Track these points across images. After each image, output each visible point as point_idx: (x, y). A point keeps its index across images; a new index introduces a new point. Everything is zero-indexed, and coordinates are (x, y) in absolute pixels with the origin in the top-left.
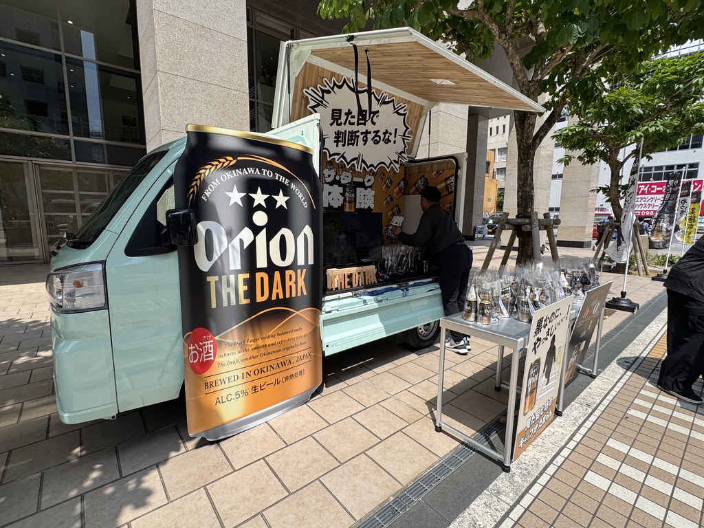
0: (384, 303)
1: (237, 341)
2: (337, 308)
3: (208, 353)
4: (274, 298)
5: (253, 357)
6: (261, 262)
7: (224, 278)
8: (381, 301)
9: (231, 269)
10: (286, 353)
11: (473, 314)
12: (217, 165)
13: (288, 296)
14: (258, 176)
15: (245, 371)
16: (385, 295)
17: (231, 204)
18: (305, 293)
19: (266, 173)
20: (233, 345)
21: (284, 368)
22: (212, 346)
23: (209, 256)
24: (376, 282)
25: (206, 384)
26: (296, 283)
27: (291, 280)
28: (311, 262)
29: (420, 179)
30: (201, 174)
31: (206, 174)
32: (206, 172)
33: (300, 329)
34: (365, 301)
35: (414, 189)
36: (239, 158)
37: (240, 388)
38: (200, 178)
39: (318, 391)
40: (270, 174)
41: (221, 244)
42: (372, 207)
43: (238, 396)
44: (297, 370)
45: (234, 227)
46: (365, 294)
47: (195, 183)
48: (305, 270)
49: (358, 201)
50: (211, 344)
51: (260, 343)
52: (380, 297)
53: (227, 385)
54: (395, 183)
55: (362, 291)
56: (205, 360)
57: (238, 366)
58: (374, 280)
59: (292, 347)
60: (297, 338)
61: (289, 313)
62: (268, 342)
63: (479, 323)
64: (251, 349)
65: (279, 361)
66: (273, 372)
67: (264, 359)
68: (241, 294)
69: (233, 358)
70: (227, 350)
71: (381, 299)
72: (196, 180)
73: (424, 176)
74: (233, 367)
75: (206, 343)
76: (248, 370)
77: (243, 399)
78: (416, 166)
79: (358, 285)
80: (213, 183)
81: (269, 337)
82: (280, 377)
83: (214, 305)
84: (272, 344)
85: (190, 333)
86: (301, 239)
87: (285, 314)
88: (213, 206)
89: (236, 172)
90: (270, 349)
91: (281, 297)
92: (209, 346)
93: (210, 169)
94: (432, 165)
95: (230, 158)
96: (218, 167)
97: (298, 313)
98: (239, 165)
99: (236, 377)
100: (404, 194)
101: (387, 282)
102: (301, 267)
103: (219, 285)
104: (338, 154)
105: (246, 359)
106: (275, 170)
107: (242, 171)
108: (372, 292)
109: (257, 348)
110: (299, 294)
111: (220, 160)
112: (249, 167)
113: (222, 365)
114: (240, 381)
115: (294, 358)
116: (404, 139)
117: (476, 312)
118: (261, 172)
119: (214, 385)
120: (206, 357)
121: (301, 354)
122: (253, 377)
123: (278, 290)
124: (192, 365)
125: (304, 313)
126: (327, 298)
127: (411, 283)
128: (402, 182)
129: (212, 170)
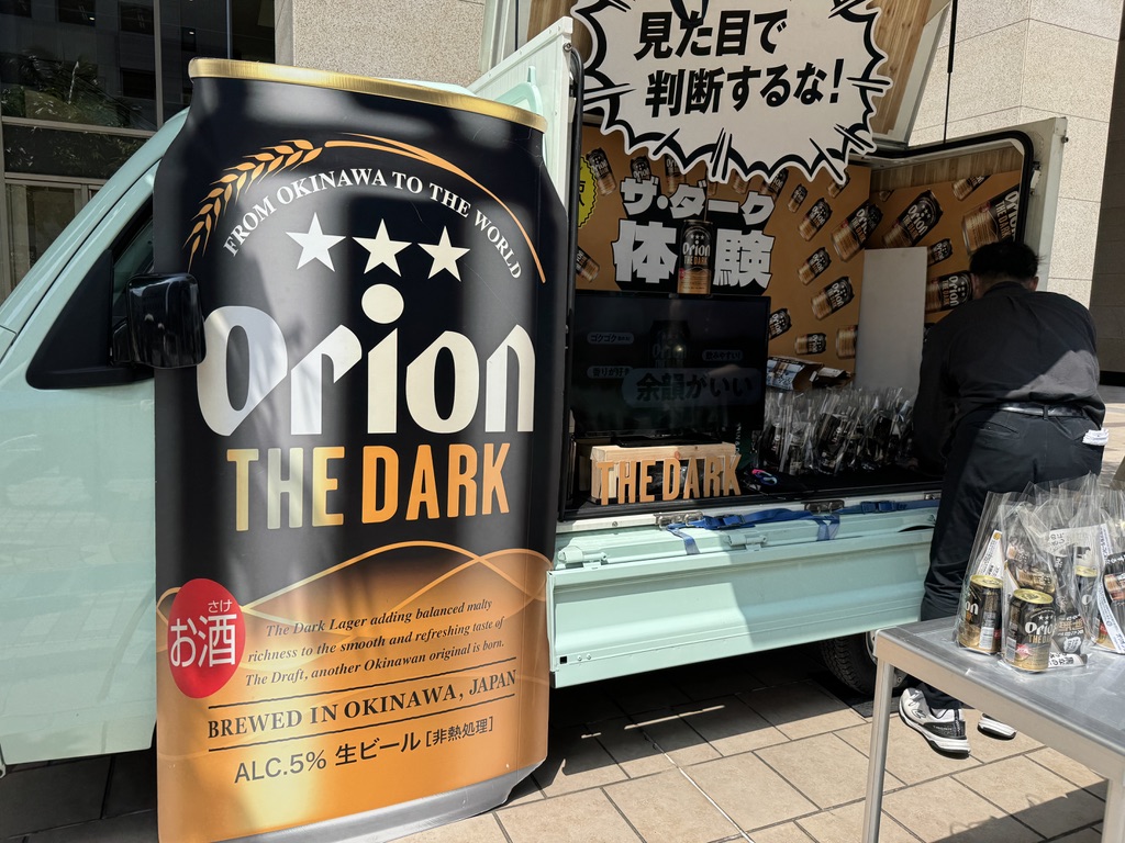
0: (752, 555)
1: (301, 619)
2: (601, 555)
3: (221, 645)
4: (412, 514)
5: (343, 669)
6: (381, 419)
7: (274, 455)
8: (743, 546)
9: (294, 432)
10: (440, 665)
11: (987, 631)
12: (268, 163)
13: (453, 512)
14: (379, 192)
15: (319, 703)
16: (761, 530)
17: (302, 263)
18: (504, 508)
19: (404, 182)
20: (291, 631)
21: (433, 707)
22: (232, 628)
23: (237, 395)
24: (738, 491)
25: (213, 726)
26: (479, 478)
27: (463, 470)
28: (525, 423)
29: (916, 202)
30: (224, 186)
31: (240, 185)
32: (241, 180)
33: (486, 604)
34: (690, 543)
35: (897, 231)
36: (329, 144)
37: (304, 747)
38: (221, 197)
39: (536, 781)
40: (415, 184)
41: (271, 366)
42: (763, 281)
43: (297, 767)
44: (473, 716)
45: (310, 322)
46: (694, 523)
47: (208, 207)
48: (505, 447)
49: (719, 264)
50: (229, 622)
51: (366, 632)
52: (738, 536)
53: (268, 733)
54: (838, 215)
55: (688, 514)
56: (212, 662)
57: (302, 687)
58: (731, 483)
59: (459, 652)
60: (477, 628)
61: (455, 559)
62: (389, 631)
63: (1004, 667)
64: (339, 646)
65: (418, 687)
66: (399, 713)
67: (376, 676)
68: (320, 500)
69: (289, 665)
70: (275, 644)
71: (743, 541)
72: (212, 201)
73: (927, 194)
74: (286, 688)
75: (217, 618)
76: (328, 701)
77: (310, 775)
78: (907, 165)
79: (680, 496)
80: (257, 207)
81: (392, 618)
82: (419, 729)
83: (242, 524)
84: (401, 640)
85: (176, 590)
86: (497, 363)
87: (445, 560)
88: (253, 267)
89: (318, 178)
90: (393, 653)
91: (433, 513)
92: (226, 628)
93: (250, 172)
94: (954, 161)
95: (303, 144)
96: (272, 167)
97: (483, 559)
98: (329, 163)
99: (295, 716)
100: (867, 245)
101: (770, 493)
102: (496, 438)
103: (260, 473)
104: (655, 136)
105: (324, 673)
106: (428, 174)
107: (337, 176)
108: (720, 519)
109: (358, 646)
110: (487, 509)
111: (279, 149)
112: (358, 167)
113: (258, 680)
114: (306, 727)
115: (463, 683)
116: (863, 90)
117: (998, 625)
118: (391, 180)
119: (233, 728)
120: (216, 657)
121: (486, 673)
122: (342, 721)
123: (423, 496)
124: (179, 673)
125: (500, 564)
126: (579, 525)
127: (850, 502)
128: (862, 215)
129: (255, 175)
